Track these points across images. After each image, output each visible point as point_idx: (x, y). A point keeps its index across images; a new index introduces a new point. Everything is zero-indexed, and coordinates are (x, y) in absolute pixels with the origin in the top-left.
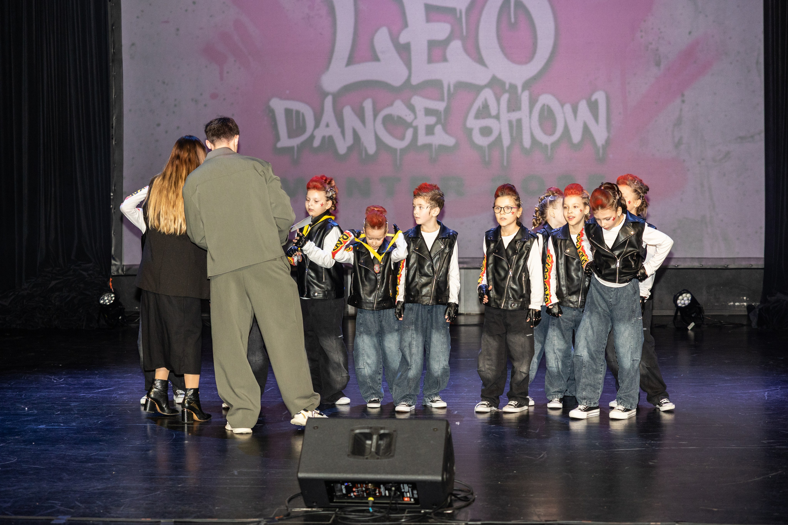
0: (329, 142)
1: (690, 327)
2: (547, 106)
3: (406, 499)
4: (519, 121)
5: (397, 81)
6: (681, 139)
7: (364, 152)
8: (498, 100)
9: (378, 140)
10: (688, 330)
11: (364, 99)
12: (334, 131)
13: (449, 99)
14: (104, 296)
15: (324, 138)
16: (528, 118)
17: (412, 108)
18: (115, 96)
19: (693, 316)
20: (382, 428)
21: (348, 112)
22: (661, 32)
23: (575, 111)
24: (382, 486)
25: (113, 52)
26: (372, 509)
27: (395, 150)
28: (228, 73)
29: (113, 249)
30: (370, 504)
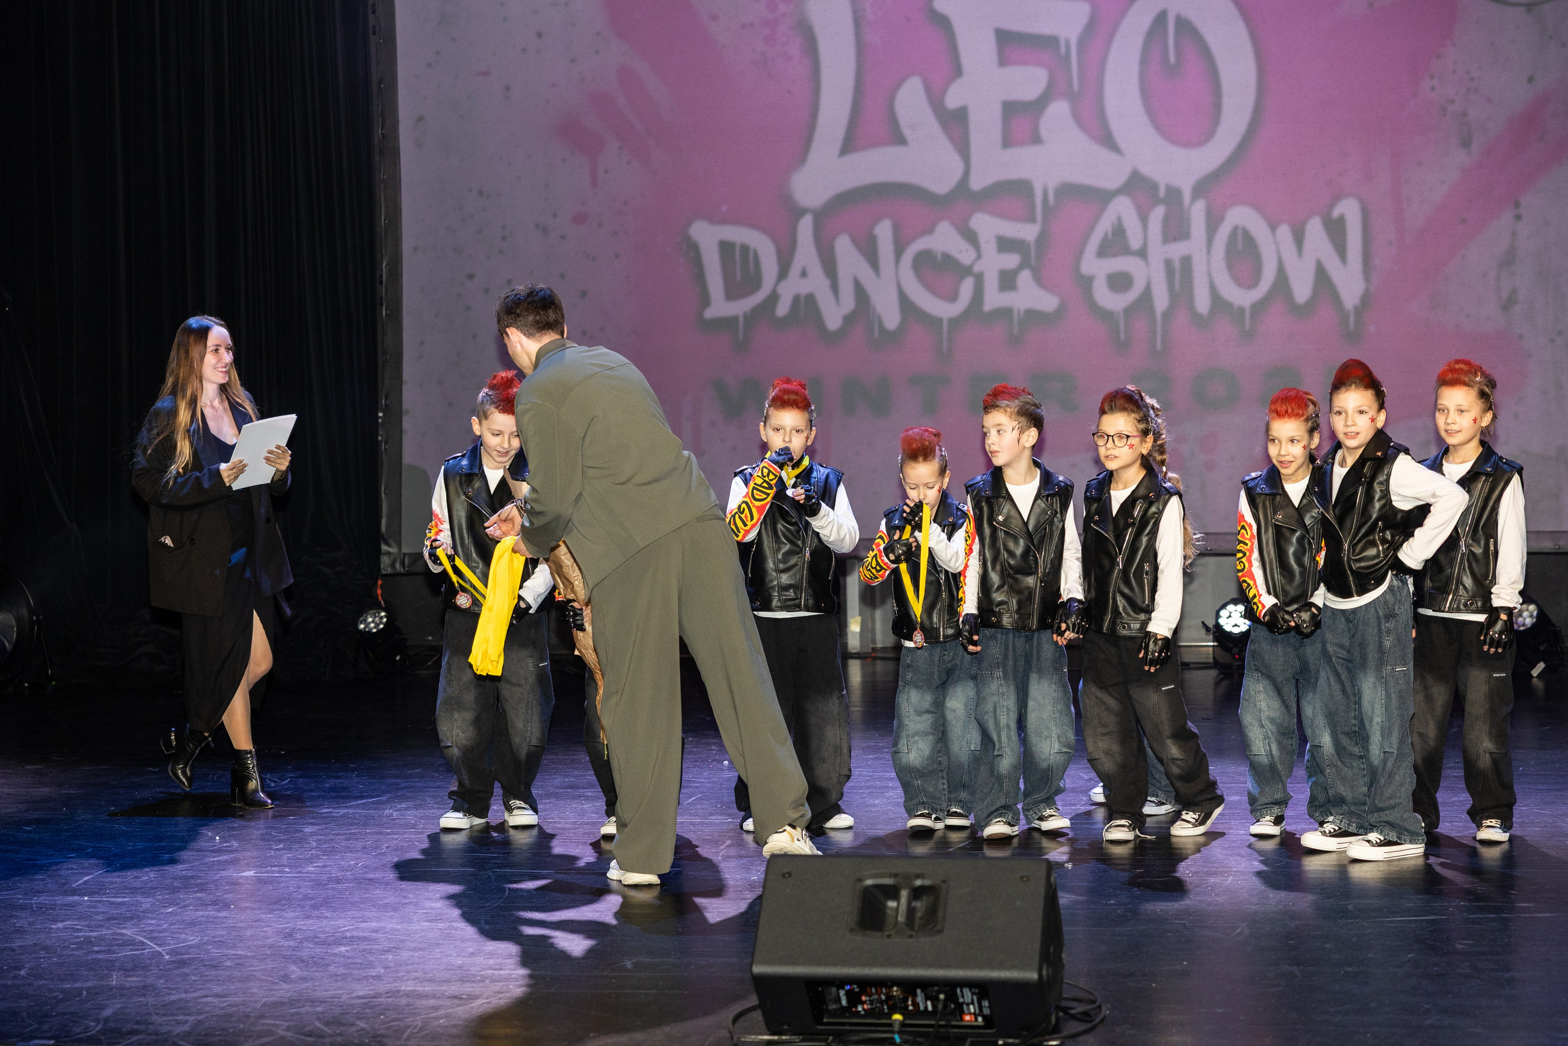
0: (806, 306)
1: (1535, 672)
2: (1244, 229)
3: (967, 1018)
4: (1187, 261)
5: (942, 186)
6: (1514, 292)
7: (876, 327)
8: (1144, 219)
9: (905, 302)
10: (1532, 677)
11: (879, 220)
12: (816, 284)
13: (1045, 219)
14: (366, 616)
15: (797, 298)
16: (1205, 253)
17: (972, 238)
18: (385, 220)
19: (1542, 648)
20: (918, 876)
21: (844, 247)
22: (1472, 79)
23: (1299, 238)
24: (919, 991)
25: (382, 134)
26: (901, 1038)
27: (940, 321)
28: (606, 172)
29: (384, 522)
30: (896, 1028)
